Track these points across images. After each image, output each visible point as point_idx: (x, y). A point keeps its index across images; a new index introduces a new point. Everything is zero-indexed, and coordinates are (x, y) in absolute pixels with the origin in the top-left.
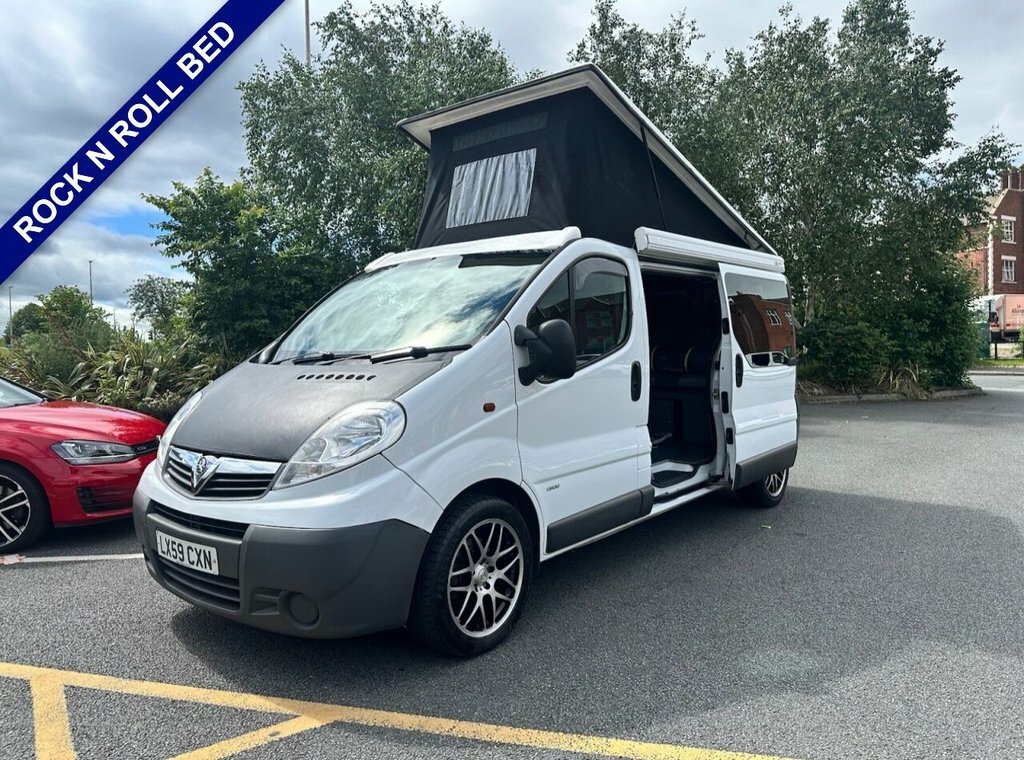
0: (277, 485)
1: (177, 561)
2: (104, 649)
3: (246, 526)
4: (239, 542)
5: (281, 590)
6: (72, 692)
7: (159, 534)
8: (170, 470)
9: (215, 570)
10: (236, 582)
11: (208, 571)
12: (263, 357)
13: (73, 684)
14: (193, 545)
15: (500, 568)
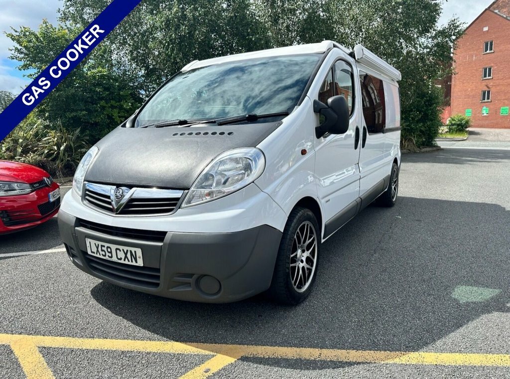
0: (183, 205)
1: (107, 258)
2: (54, 317)
3: (164, 233)
4: (160, 244)
5: (194, 274)
6: (45, 351)
7: (88, 241)
8: (87, 197)
9: (140, 263)
10: (158, 270)
11: (134, 263)
12: (128, 125)
13: (43, 345)
14: (121, 247)
15: (308, 250)
